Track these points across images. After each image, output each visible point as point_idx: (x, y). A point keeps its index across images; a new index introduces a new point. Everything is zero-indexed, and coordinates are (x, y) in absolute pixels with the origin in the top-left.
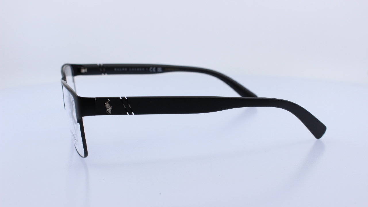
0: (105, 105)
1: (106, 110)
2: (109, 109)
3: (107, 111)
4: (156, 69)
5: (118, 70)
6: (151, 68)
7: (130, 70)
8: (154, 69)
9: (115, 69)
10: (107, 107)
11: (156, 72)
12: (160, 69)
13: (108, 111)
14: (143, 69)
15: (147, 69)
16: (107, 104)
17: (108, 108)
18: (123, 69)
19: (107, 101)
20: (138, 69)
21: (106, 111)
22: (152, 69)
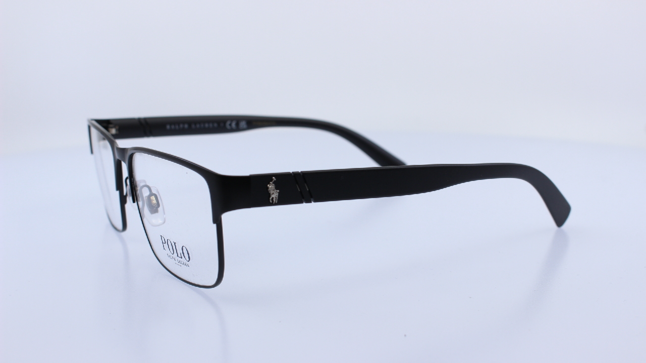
0: (268, 188)
1: (270, 196)
2: (275, 195)
3: (271, 199)
4: (237, 124)
5: (173, 127)
6: (228, 123)
7: (193, 126)
8: (234, 125)
9: (168, 127)
10: (272, 192)
11: (238, 129)
12: (243, 124)
13: (273, 198)
14: (216, 125)
15: (222, 125)
16: (271, 186)
17: (273, 194)
18: (181, 126)
19: (271, 181)
20: (207, 125)
21: (269, 200)
22: (230, 125)
